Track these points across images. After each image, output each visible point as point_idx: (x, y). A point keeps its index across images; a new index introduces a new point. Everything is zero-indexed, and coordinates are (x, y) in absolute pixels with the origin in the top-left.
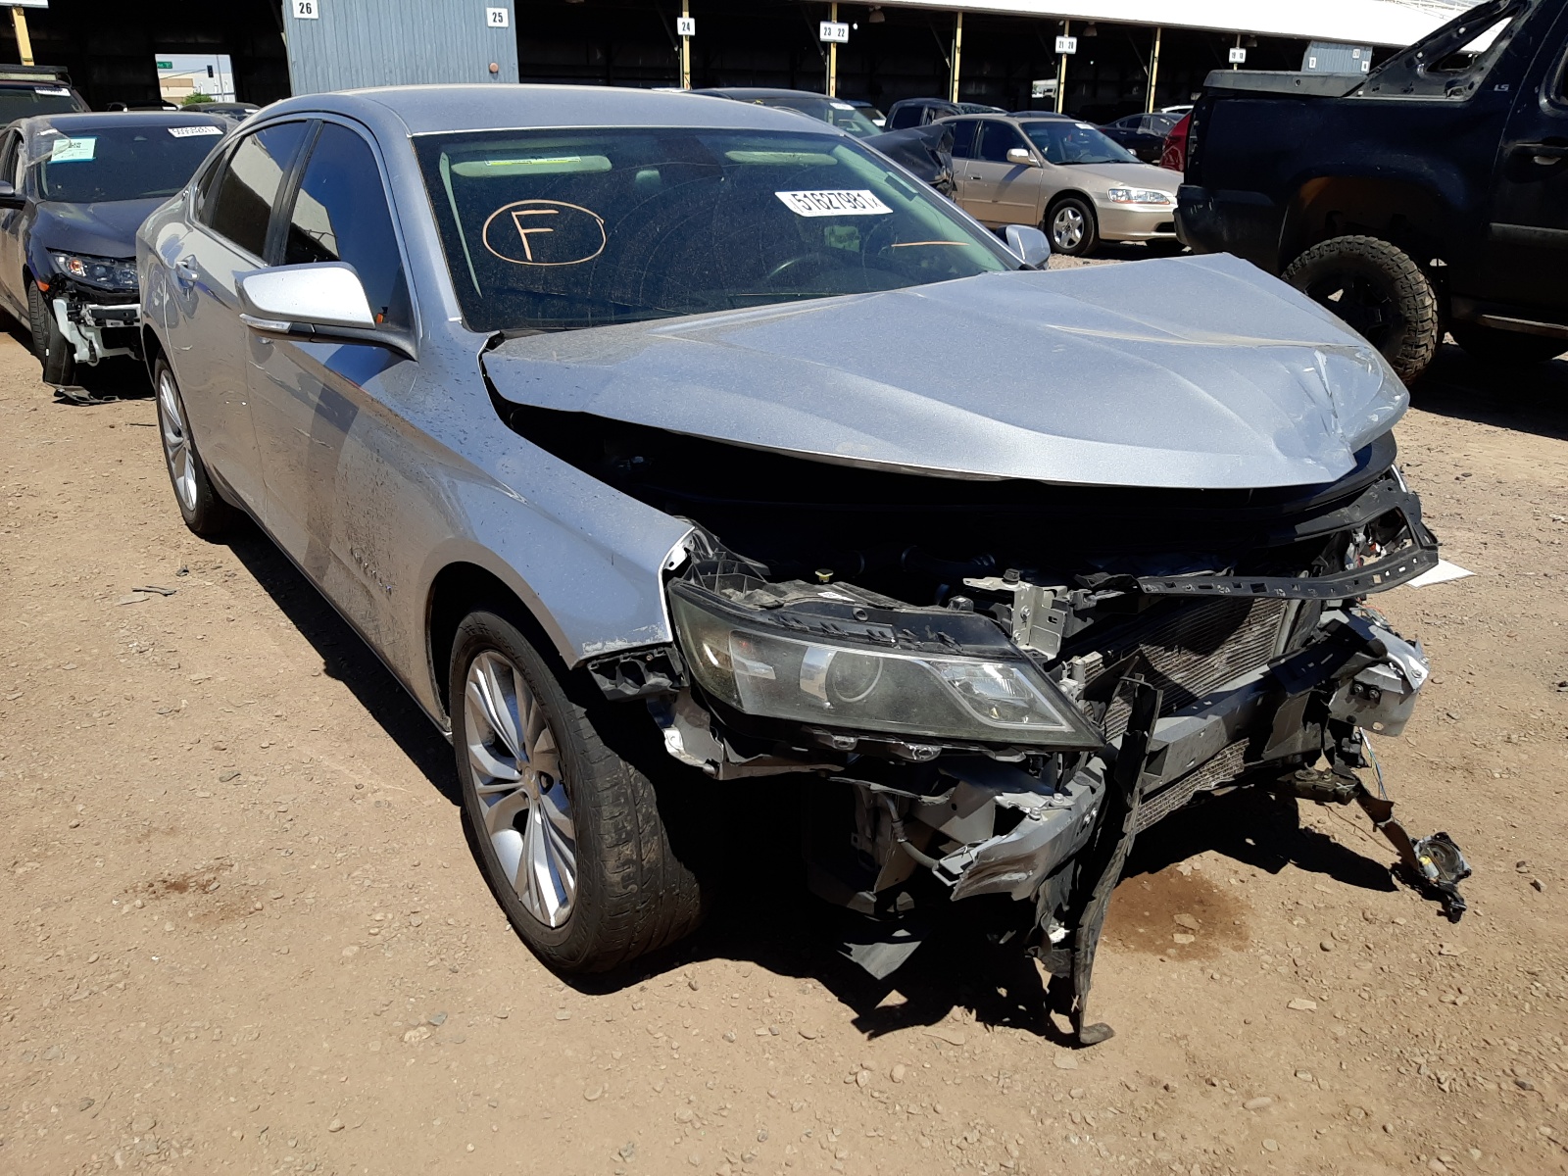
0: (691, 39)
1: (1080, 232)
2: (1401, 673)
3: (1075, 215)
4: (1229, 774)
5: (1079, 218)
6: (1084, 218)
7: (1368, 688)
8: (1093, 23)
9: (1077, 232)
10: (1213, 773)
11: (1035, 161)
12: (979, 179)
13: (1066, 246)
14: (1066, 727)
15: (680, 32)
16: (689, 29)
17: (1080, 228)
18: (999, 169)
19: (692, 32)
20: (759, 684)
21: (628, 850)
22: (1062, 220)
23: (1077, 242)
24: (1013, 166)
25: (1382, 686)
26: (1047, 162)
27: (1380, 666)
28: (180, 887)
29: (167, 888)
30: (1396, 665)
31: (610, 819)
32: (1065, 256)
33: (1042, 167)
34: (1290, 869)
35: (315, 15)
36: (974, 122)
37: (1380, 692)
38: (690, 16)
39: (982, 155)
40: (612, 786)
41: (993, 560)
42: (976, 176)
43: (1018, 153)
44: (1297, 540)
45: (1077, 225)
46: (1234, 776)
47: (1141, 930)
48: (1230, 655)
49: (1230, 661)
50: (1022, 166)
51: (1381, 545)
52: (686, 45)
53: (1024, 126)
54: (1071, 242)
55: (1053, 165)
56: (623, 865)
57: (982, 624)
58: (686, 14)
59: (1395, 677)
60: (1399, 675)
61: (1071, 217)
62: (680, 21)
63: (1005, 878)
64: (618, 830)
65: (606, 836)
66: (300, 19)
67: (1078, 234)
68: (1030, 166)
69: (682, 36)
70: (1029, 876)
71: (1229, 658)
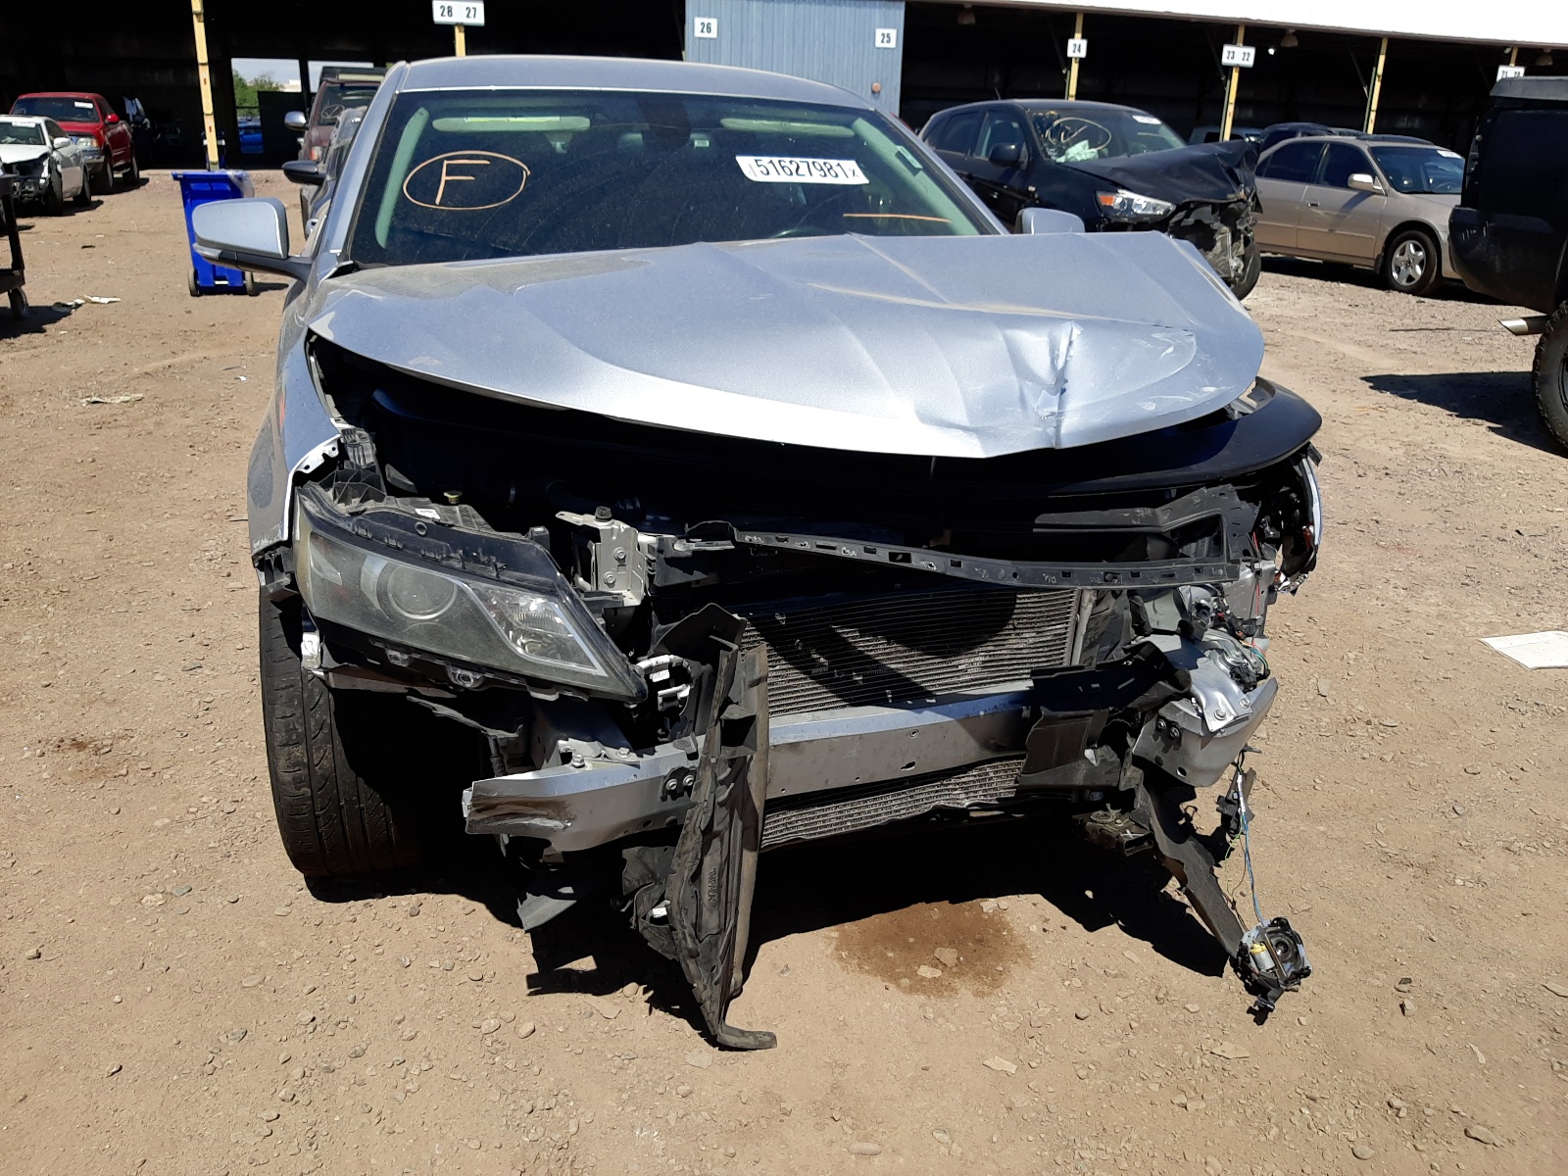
0: (1081, 61)
1: (1422, 268)
2: (1200, 711)
3: (1417, 249)
4: (991, 795)
5: (1421, 253)
6: (1427, 254)
7: (1171, 724)
8: (1549, 51)
9: (1418, 268)
10: (966, 790)
11: (1380, 188)
12: (1316, 205)
13: (1404, 283)
14: (599, 671)
15: (1070, 54)
16: (1079, 50)
17: (1421, 264)
18: (1342, 195)
19: (1083, 54)
20: (325, 585)
21: (299, 752)
22: (1402, 254)
23: (1417, 279)
24: (1355, 193)
25: (1183, 724)
26: (1393, 190)
27: (1184, 700)
28: (80, 746)
29: (72, 745)
30: (1199, 702)
31: (282, 718)
32: (1402, 294)
33: (1387, 195)
34: (1113, 932)
35: (714, 34)
36: (1320, 145)
37: (1181, 730)
38: (1083, 37)
39: (1325, 180)
40: (286, 688)
41: (638, 505)
42: (1314, 202)
43: (1361, 178)
44: (1035, 530)
45: (1419, 261)
46: (998, 799)
47: (891, 954)
48: (988, 658)
49: (985, 665)
50: (1365, 193)
51: (1287, 575)
52: (1075, 67)
53: (1373, 150)
54: (1410, 279)
55: (1399, 194)
56: (294, 765)
57: (533, 553)
58: (1078, 35)
59: (1195, 715)
60: (1199, 714)
61: (1413, 251)
62: (1071, 42)
63: (537, 821)
64: (290, 731)
65: (277, 735)
66: (700, 38)
67: (1419, 271)
68: (1374, 193)
69: (1071, 59)
70: (566, 827)
71: (984, 662)
